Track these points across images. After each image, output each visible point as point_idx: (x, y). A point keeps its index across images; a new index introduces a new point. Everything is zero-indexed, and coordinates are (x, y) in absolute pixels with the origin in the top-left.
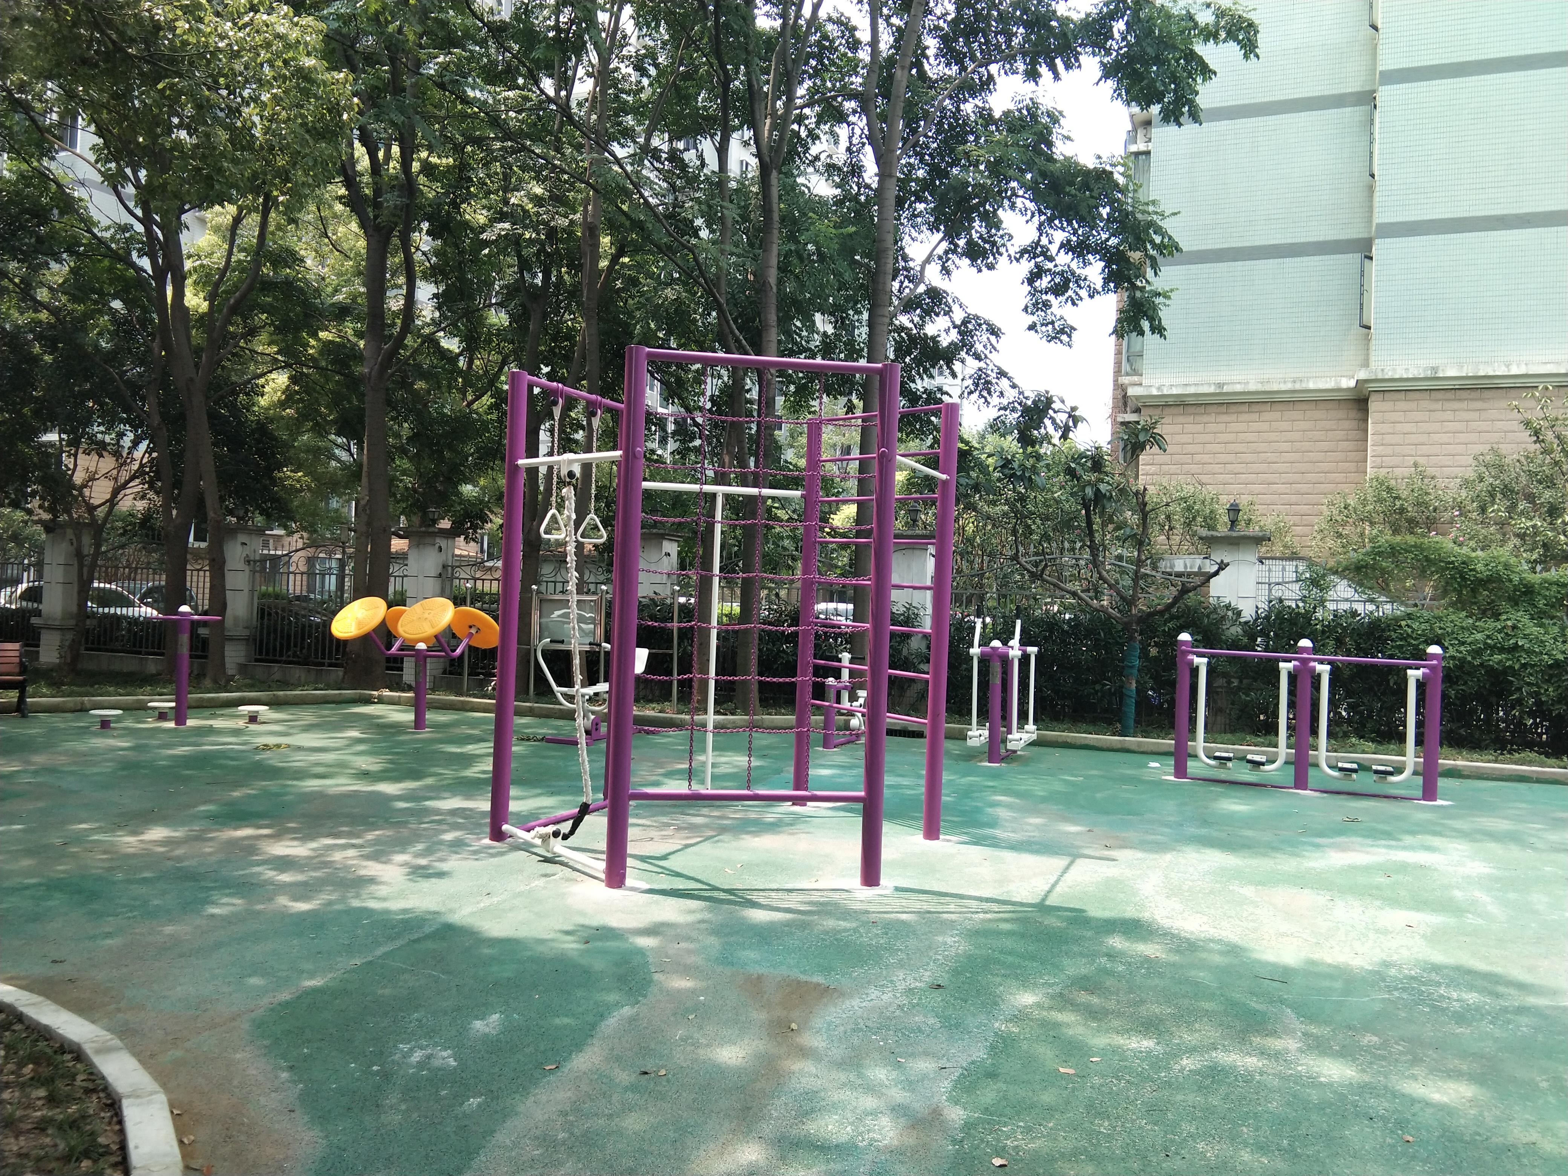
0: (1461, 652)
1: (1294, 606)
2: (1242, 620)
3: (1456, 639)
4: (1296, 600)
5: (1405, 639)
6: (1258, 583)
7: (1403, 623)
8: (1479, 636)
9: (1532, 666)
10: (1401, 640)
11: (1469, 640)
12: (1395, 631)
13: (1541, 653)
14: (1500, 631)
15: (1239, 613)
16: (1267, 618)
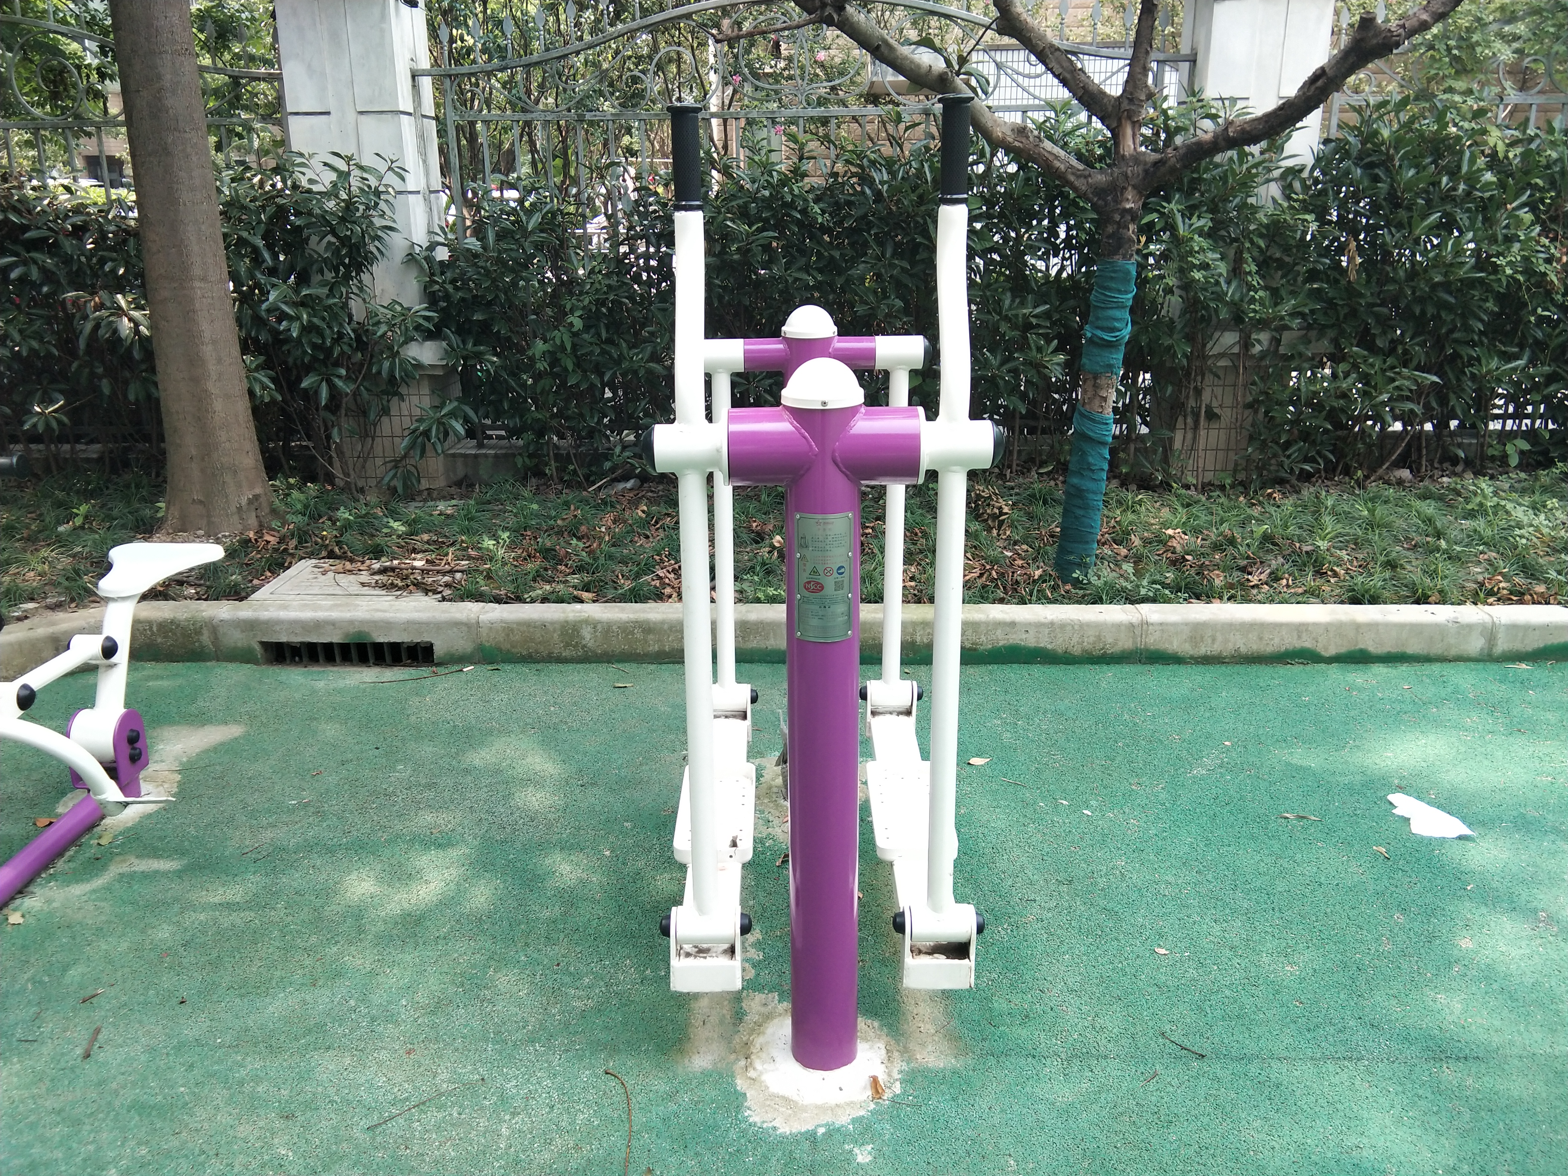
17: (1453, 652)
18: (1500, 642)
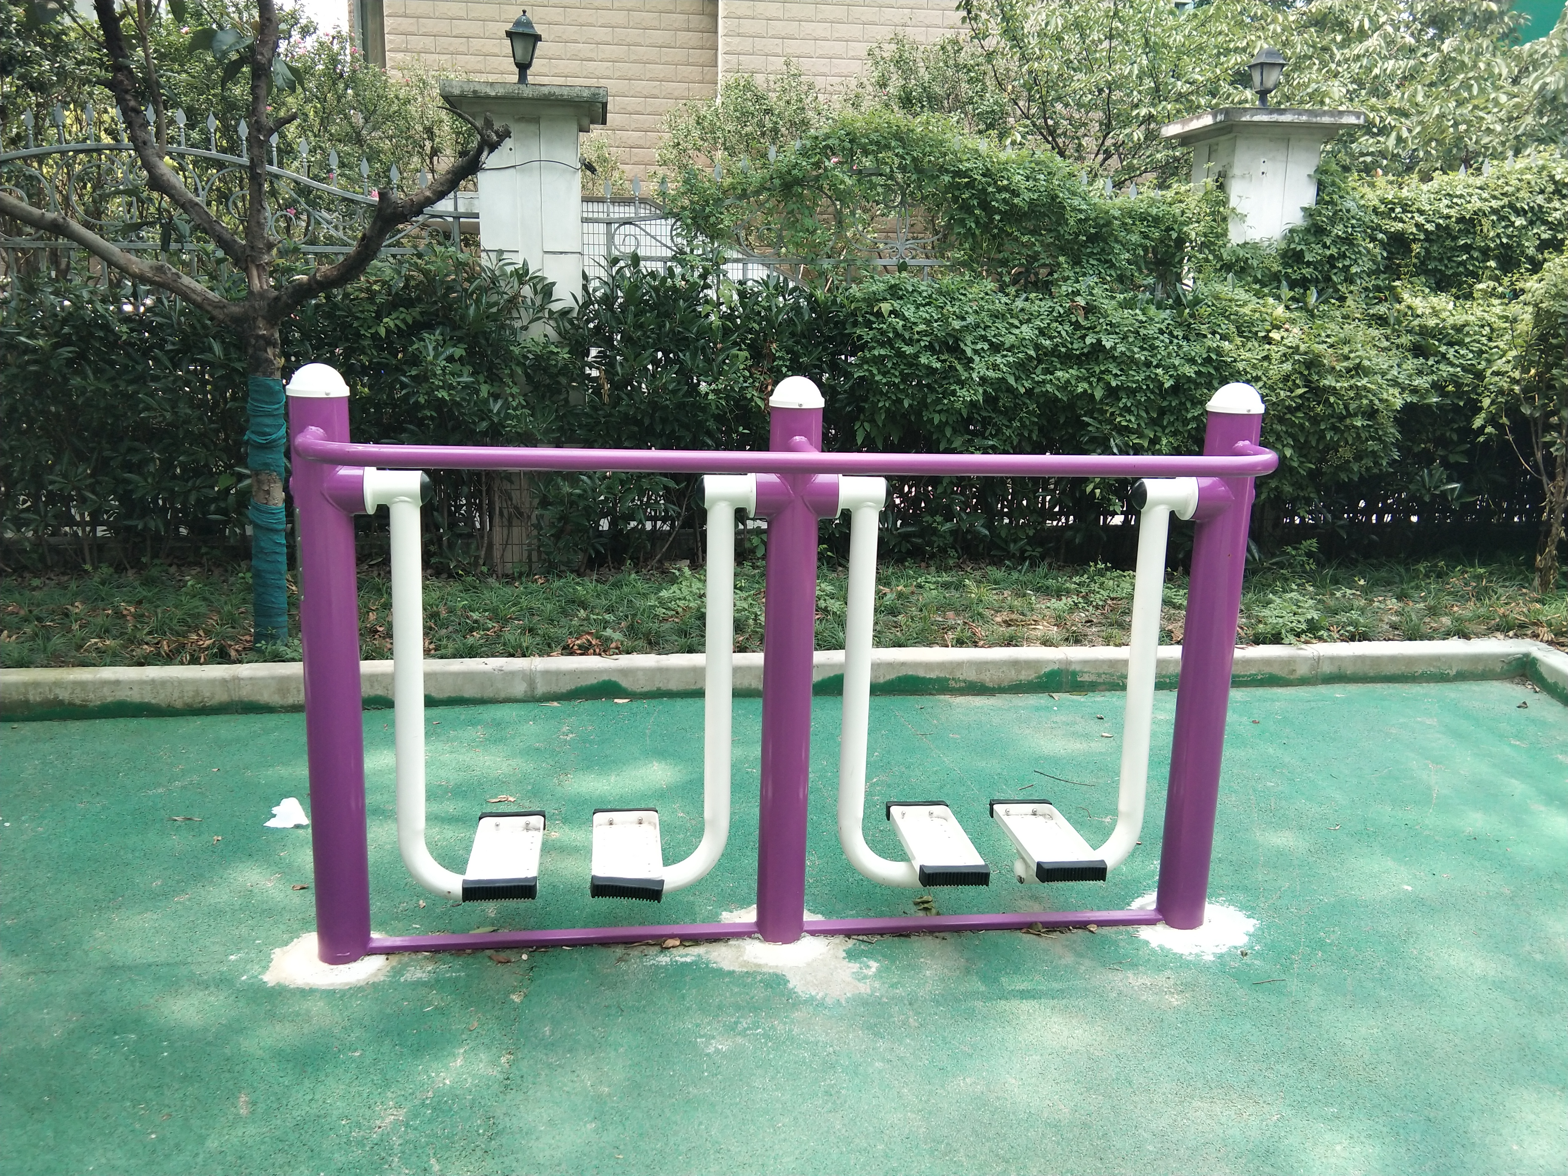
0: (995, 367)
1: (662, 272)
2: (556, 307)
3: (984, 338)
4: (664, 260)
5: (890, 343)
6: (585, 220)
7: (885, 307)
8: (1027, 331)
9: (1131, 393)
10: (882, 345)
11: (1010, 340)
12: (868, 324)
13: (1148, 364)
14: (1060, 319)
15: (547, 291)
16: (608, 300)
17: (503, 695)
18: (539, 685)
